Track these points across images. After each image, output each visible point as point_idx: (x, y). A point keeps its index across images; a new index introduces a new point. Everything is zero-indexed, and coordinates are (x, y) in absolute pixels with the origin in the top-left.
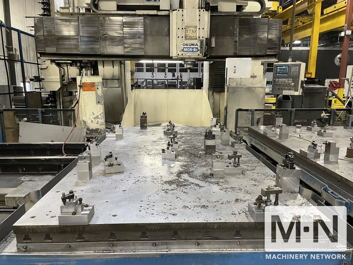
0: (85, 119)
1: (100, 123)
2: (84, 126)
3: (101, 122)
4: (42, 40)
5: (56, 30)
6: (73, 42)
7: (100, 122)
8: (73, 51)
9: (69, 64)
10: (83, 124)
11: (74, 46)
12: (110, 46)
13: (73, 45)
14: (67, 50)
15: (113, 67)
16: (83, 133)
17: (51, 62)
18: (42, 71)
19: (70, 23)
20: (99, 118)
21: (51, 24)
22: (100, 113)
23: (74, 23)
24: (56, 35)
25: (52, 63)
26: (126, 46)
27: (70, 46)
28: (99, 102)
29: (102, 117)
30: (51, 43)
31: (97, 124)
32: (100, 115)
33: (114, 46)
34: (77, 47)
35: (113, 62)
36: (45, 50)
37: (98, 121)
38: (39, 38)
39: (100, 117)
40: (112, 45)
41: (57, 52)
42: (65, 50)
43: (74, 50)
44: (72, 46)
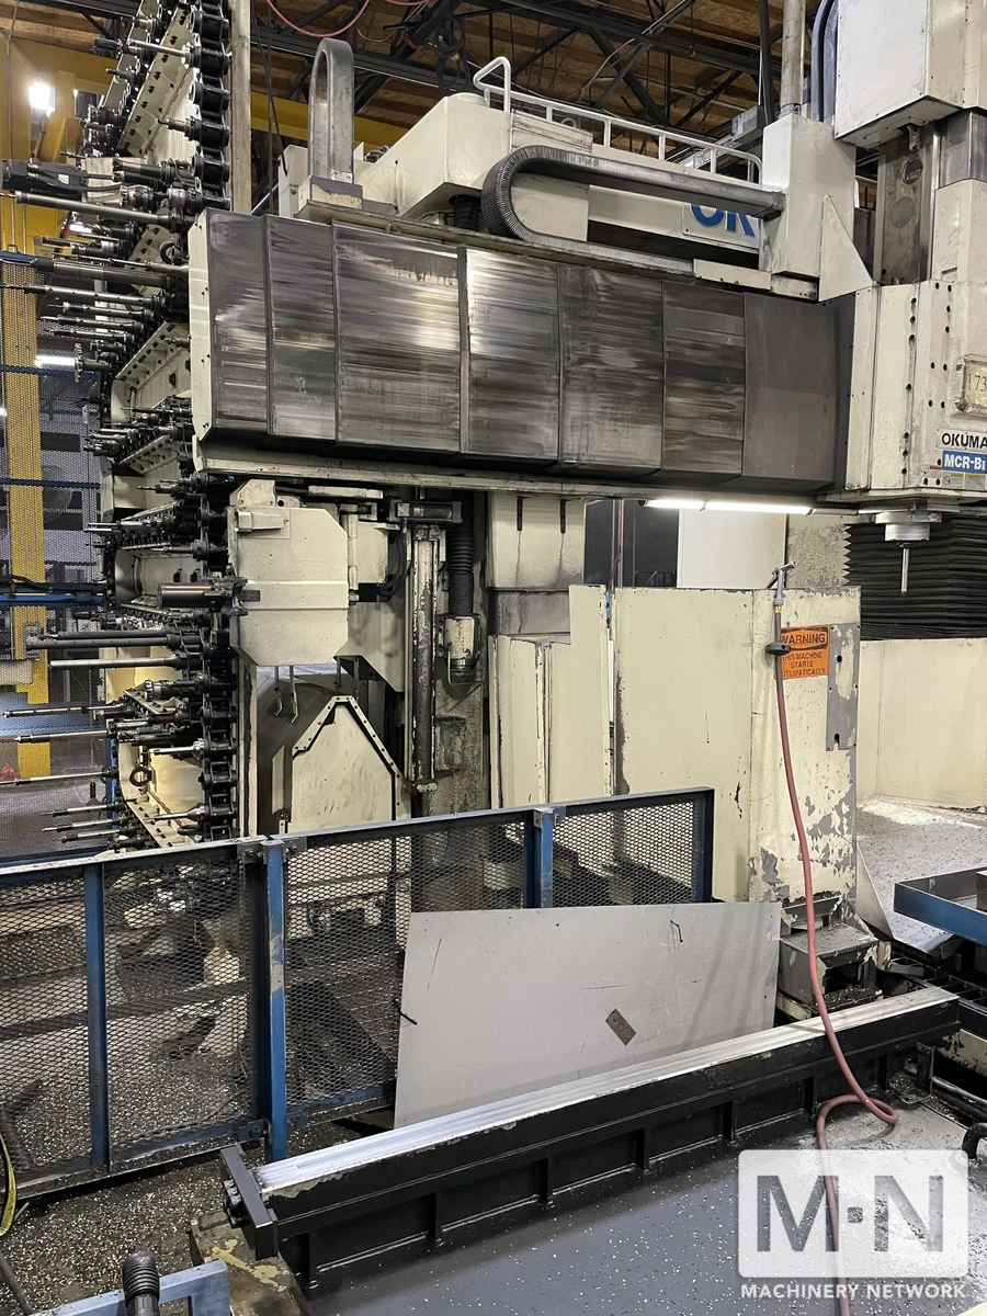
0: (773, 841)
1: (834, 857)
2: (765, 887)
3: (840, 852)
4: (251, 356)
5: (343, 305)
6: (431, 385)
7: (836, 851)
8: (427, 435)
9: (354, 508)
10: (761, 872)
11: (435, 409)
12: (606, 422)
13: (431, 403)
14: (397, 428)
15: (563, 531)
16: (769, 929)
17: (278, 492)
18: (245, 543)
19: (419, 278)
20: (833, 831)
21: (316, 266)
22: (835, 800)
23: (442, 279)
24: (346, 334)
25: (285, 499)
26: (674, 424)
27: (414, 408)
28: (837, 737)
29: (845, 820)
30: (308, 377)
31: (824, 865)
32: (838, 808)
33: (621, 420)
34: (448, 412)
35: (563, 502)
36: (270, 419)
37: (826, 850)
38: (234, 342)
39: (836, 821)
40: (616, 420)
41: (340, 438)
42: (386, 427)
43: (431, 431)
44: (425, 409)
